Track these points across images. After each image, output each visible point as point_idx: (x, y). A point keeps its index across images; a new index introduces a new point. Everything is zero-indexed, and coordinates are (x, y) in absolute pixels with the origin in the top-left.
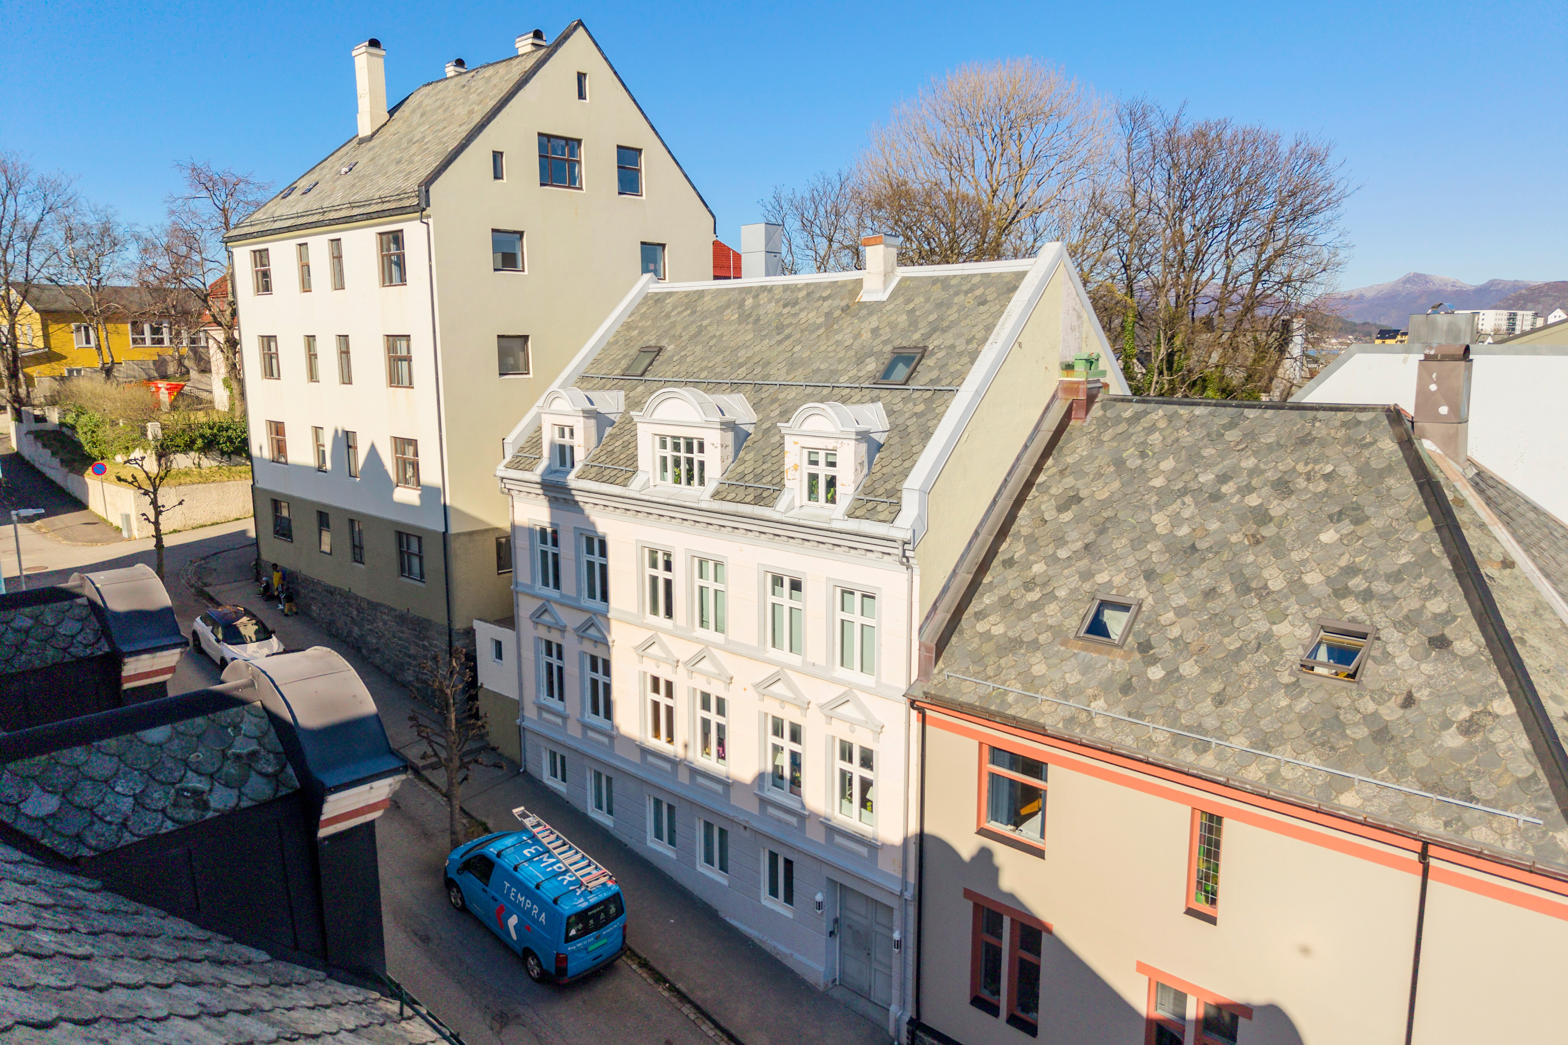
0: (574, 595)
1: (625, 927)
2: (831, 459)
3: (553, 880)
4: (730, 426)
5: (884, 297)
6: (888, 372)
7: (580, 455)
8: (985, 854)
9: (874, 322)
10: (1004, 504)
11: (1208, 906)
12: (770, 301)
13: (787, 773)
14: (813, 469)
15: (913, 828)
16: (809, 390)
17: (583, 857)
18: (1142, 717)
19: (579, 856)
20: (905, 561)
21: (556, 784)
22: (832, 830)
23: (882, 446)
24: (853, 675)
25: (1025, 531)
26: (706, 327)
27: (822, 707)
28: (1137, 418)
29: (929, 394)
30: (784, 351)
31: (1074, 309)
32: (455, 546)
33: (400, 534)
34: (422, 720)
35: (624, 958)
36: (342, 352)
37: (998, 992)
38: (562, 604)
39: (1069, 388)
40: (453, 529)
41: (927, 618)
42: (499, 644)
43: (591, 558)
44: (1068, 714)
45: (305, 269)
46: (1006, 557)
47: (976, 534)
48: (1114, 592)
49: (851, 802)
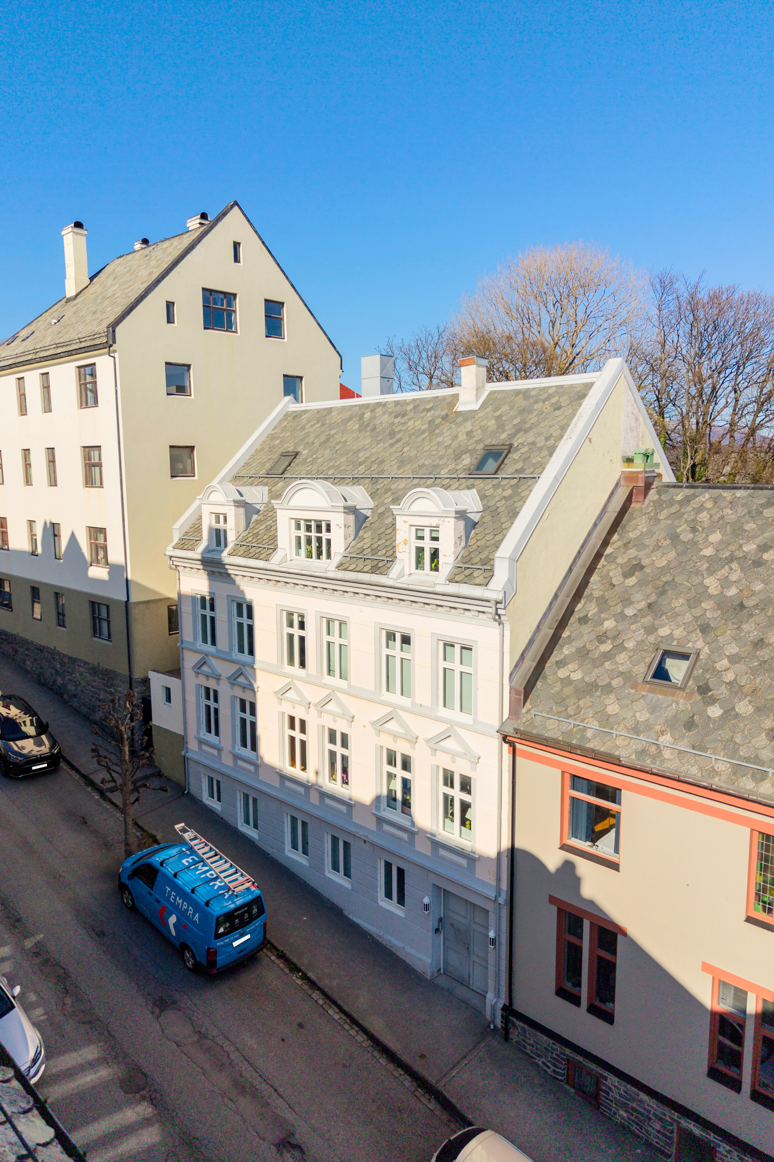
0: (227, 650)
1: (265, 925)
2: (434, 535)
3: (206, 886)
4: (351, 510)
5: (476, 407)
6: (480, 465)
7: (231, 537)
8: (568, 867)
9: (468, 426)
10: (579, 571)
11: (765, 914)
12: (384, 413)
13: (399, 796)
14: (420, 543)
15: (506, 844)
16: (416, 481)
17: (231, 865)
18: (705, 750)
19: (227, 865)
20: (498, 617)
21: (213, 804)
22: (437, 845)
23: (476, 524)
24: (454, 714)
25: (596, 594)
26: (333, 435)
27: (428, 741)
28: (687, 500)
29: (515, 481)
30: (396, 452)
31: (633, 413)
32: (134, 612)
33: (93, 603)
34: (102, 752)
35: (265, 950)
36: (50, 462)
37: (579, 984)
38: (217, 658)
39: (630, 477)
40: (133, 599)
41: (516, 666)
42: (168, 690)
43: (240, 620)
44: (639, 747)
45: (22, 396)
46: (582, 615)
47: (556, 596)
48: (675, 643)
49: (452, 821)
